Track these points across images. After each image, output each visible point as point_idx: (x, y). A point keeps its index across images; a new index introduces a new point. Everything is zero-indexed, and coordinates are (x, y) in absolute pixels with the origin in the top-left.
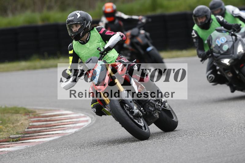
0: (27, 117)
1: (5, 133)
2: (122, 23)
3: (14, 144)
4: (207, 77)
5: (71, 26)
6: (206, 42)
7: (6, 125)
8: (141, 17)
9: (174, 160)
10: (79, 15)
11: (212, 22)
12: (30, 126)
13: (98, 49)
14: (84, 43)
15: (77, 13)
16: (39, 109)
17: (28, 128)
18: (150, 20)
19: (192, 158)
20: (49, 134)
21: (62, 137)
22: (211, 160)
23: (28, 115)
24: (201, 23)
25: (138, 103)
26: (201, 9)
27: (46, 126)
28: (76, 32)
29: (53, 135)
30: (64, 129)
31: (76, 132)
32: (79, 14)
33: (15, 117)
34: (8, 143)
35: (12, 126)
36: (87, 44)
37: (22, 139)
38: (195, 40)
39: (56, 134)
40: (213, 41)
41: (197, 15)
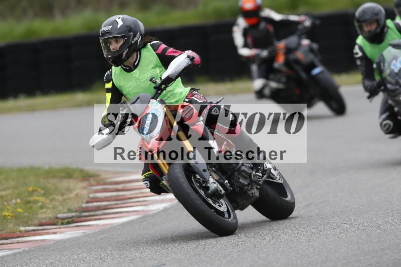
0: (85, 184)
1: (49, 211)
2: (271, 28)
3: (64, 228)
4: (381, 124)
5: (107, 42)
6: (375, 66)
7: (51, 197)
8: (302, 18)
9: (326, 254)
10: (120, 23)
11: (387, 32)
12: (90, 200)
13: (151, 80)
14: (130, 69)
15: (117, 20)
16: (105, 172)
17: (87, 202)
18: (318, 22)
19: (355, 252)
20: (121, 212)
21: (142, 218)
22: (387, 254)
23: (86, 180)
24: (370, 32)
25: (220, 171)
26: (368, 8)
27: (117, 199)
28: (115, 52)
29: (128, 214)
30: (145, 203)
31: (165, 210)
32: (120, 20)
33: (65, 184)
34: (54, 227)
35: (60, 198)
36: (134, 71)
37: (77, 219)
38: (358, 63)
39: (132, 211)
40: (386, 65)
41: (361, 19)
